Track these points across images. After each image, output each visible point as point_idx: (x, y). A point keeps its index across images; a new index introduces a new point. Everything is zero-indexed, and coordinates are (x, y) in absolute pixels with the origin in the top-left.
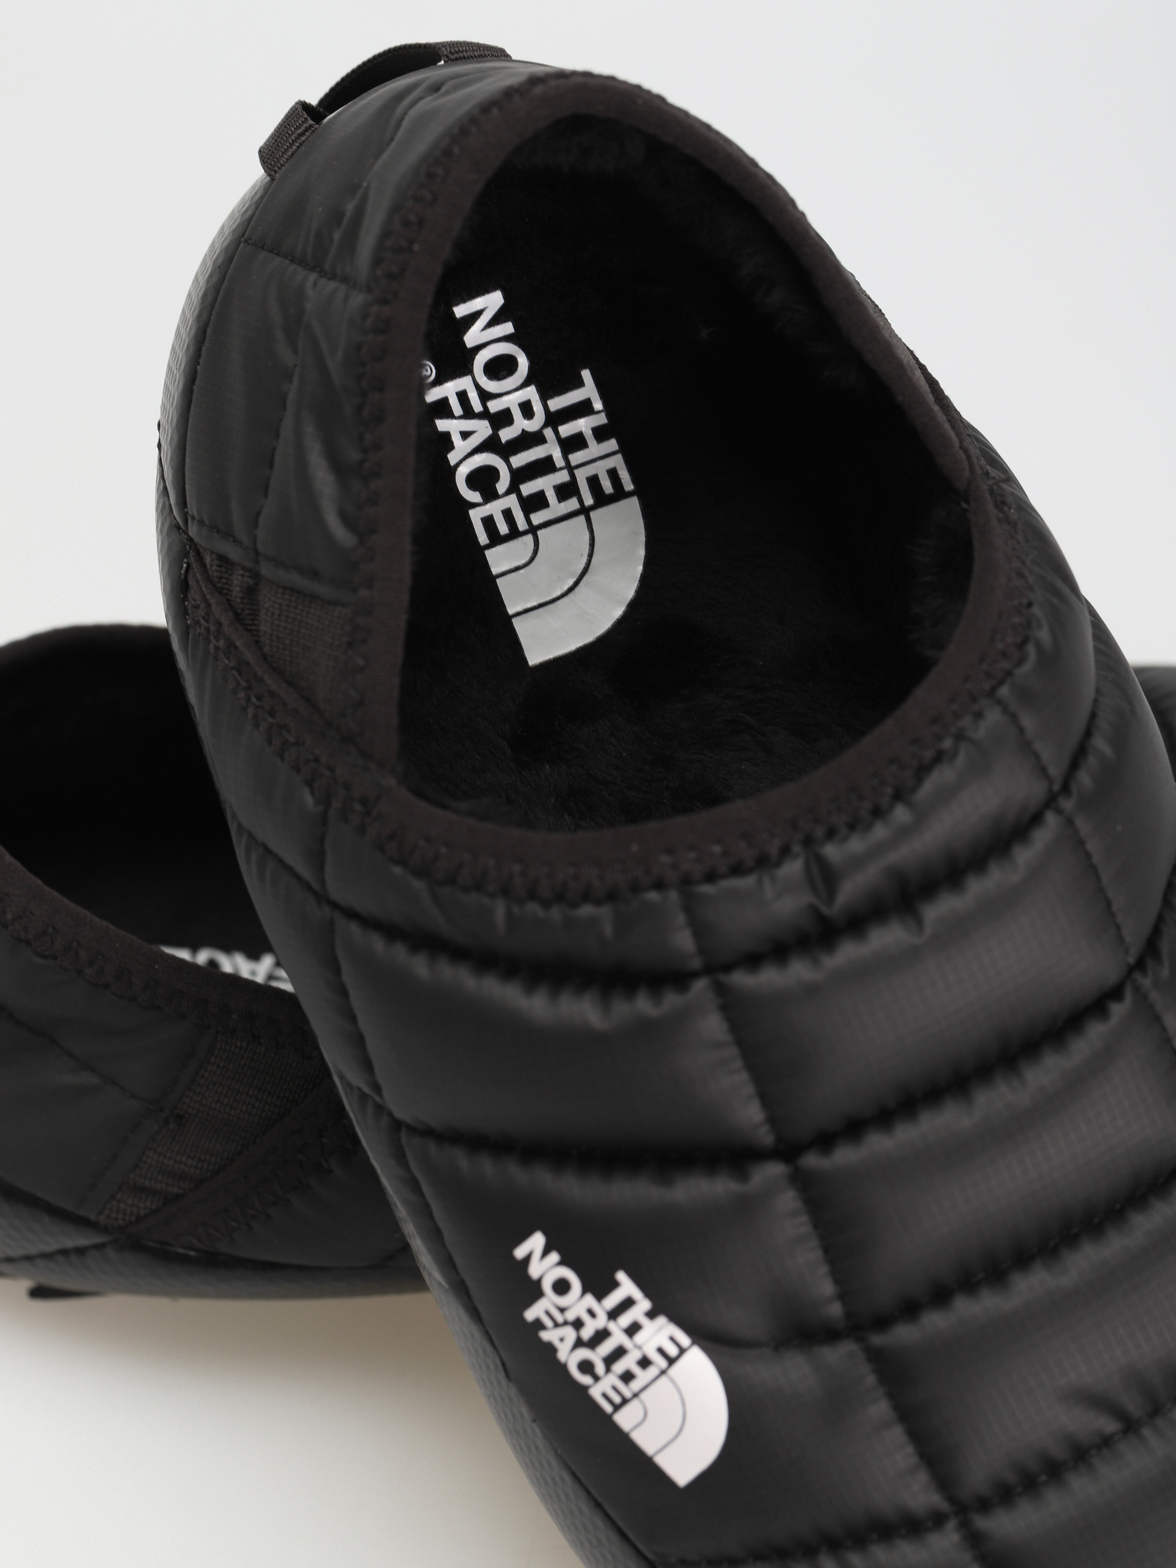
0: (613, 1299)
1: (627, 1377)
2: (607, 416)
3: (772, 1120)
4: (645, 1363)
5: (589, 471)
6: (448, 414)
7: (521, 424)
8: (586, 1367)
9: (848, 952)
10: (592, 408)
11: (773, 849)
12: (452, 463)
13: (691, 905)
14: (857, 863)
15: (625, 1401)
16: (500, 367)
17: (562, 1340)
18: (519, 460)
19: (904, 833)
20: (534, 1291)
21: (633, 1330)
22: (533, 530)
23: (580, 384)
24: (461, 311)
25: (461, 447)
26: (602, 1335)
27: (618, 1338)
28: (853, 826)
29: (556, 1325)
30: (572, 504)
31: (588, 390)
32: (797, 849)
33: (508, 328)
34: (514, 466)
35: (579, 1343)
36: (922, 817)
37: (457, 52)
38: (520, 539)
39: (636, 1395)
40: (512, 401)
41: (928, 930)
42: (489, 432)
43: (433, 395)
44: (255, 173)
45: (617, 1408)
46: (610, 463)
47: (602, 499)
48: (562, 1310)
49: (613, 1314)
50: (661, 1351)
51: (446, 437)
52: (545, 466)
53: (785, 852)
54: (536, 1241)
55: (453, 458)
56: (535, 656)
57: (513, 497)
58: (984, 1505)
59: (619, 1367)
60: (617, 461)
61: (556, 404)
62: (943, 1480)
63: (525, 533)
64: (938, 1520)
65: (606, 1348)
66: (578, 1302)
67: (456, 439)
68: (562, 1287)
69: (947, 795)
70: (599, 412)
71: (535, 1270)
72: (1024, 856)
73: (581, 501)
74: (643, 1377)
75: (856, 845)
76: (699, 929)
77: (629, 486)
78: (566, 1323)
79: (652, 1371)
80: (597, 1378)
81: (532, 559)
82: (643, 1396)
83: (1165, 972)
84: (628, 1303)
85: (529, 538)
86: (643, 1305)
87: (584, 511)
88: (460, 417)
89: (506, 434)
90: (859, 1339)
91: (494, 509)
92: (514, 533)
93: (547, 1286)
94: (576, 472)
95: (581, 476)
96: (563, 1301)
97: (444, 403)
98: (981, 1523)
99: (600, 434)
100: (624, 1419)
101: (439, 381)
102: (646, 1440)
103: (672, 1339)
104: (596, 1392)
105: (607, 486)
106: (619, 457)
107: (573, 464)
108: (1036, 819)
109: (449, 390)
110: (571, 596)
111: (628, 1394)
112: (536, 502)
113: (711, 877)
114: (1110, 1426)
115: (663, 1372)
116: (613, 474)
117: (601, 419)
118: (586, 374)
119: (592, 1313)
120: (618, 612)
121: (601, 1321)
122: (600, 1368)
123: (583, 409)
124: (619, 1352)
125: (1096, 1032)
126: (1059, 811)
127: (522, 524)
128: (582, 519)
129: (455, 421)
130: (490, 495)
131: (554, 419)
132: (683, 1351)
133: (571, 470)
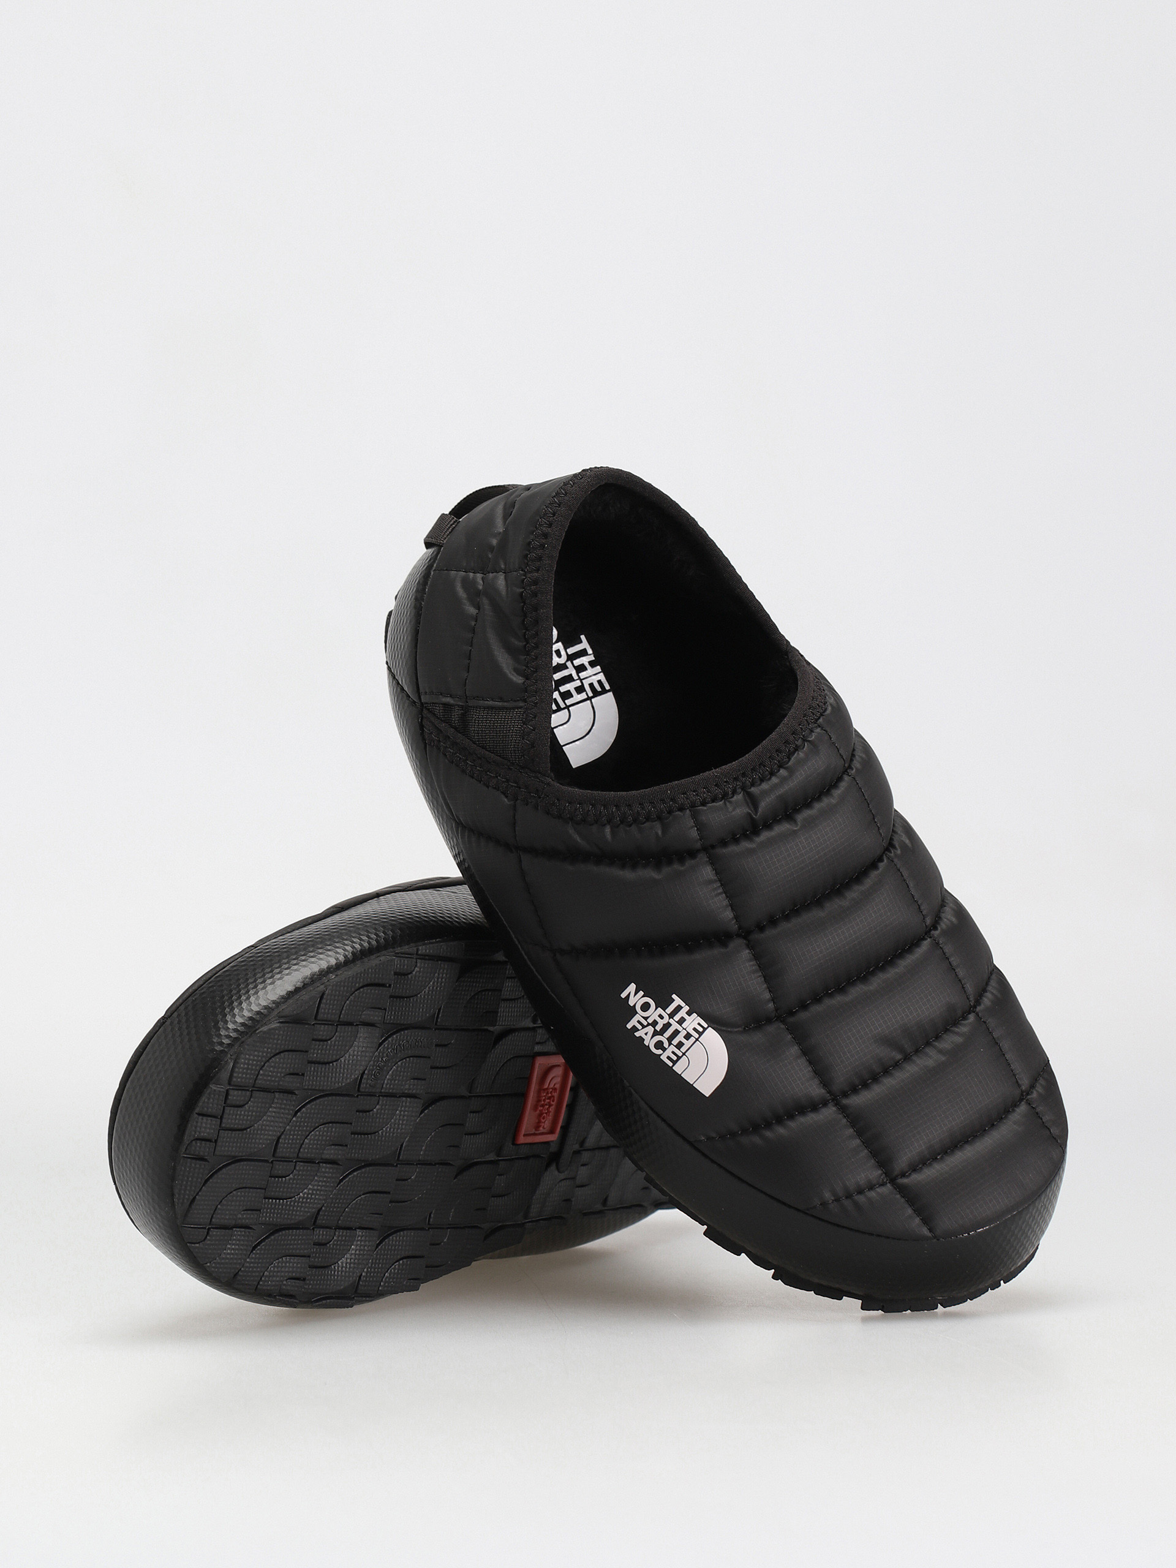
2: (594, 656)
3: (736, 917)
4: (688, 1036)
5: (589, 681)
9: (765, 835)
10: (587, 653)
11: (729, 789)
13: (695, 816)
14: (765, 793)
18: (557, 676)
19: (784, 780)
20: (632, 1011)
21: (681, 1021)
22: (567, 707)
23: (581, 642)
27: (675, 1026)
28: (762, 780)
29: (643, 1027)
30: (584, 696)
31: (584, 644)
32: (739, 790)
36: (791, 772)
38: (562, 711)
39: (684, 1054)
41: (800, 826)
45: (675, 1063)
46: (598, 677)
47: (596, 694)
49: (671, 1016)
50: (695, 1029)
53: (734, 792)
54: (631, 988)
58: (845, 1095)
60: (601, 677)
61: (571, 651)
62: (825, 1083)
63: (564, 709)
64: (825, 1104)
66: (654, 1013)
69: (801, 763)
70: (590, 655)
71: (632, 1001)
72: (837, 793)
73: (587, 694)
74: (687, 1044)
75: (765, 786)
76: (700, 826)
77: (607, 687)
78: (648, 1025)
79: (692, 1040)
81: (568, 720)
82: (687, 1054)
83: (899, 852)
85: (566, 711)
86: (685, 1009)
87: (589, 699)
90: (783, 1022)
93: (638, 1008)
94: (583, 681)
95: (586, 684)
98: (845, 1101)
99: (592, 664)
102: (689, 1077)
103: (699, 1024)
105: (598, 688)
106: (602, 674)
107: (582, 678)
108: (840, 779)
110: (588, 736)
113: (704, 804)
114: (899, 1056)
115: (697, 1040)
116: (600, 682)
117: (592, 658)
118: (583, 637)
119: (661, 1017)
121: (666, 1019)
123: (583, 653)
124: (675, 1034)
125: (874, 874)
126: (849, 775)
127: (562, 705)
131: (571, 658)
132: (705, 1029)
133: (581, 680)
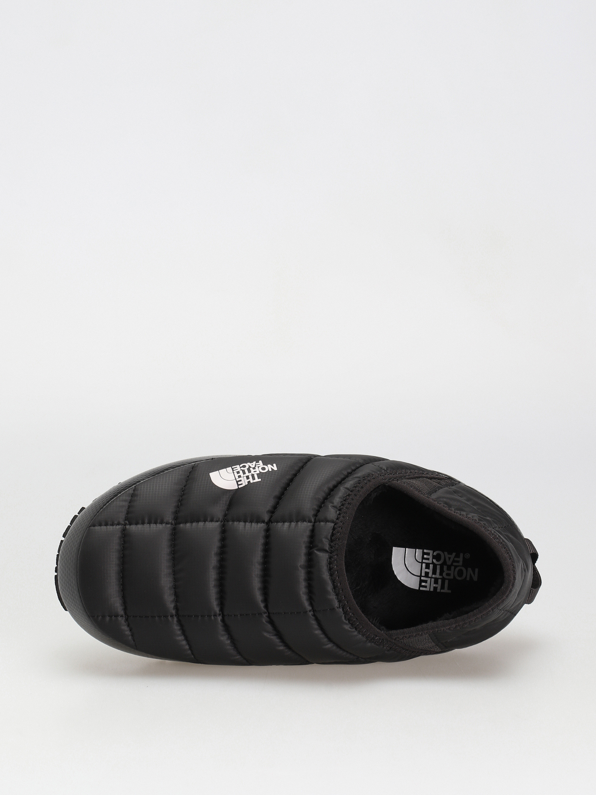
0: (256, 476)
1: (238, 472)
2: (438, 592)
5: (429, 582)
6: (456, 557)
7: (446, 571)
8: (244, 466)
10: (442, 589)
11: (333, 546)
12: (445, 553)
15: (233, 470)
16: (460, 573)
17: (252, 465)
18: (438, 567)
21: (248, 477)
22: (422, 563)
23: (448, 589)
24: (477, 570)
25: (447, 556)
26: (249, 471)
29: (256, 465)
30: (423, 574)
31: (446, 590)
32: (330, 549)
33: (468, 579)
34: (438, 566)
35: (250, 467)
37: (532, 592)
38: (421, 559)
40: (451, 572)
41: (300, 569)
42: (448, 564)
43: (461, 555)
44: (525, 536)
45: (232, 469)
46: (428, 587)
47: (421, 581)
48: (258, 467)
49: (253, 475)
50: (241, 481)
51: (451, 554)
52: (434, 572)
54: (275, 468)
55: (446, 553)
56: (394, 549)
57: (431, 562)
59: (241, 472)
60: (427, 589)
61: (447, 582)
63: (422, 561)
65: (246, 471)
66: (258, 470)
67: (450, 556)
68: (263, 469)
70: (440, 590)
71: (270, 466)
73: (423, 576)
74: (237, 475)
77: (421, 589)
78: (255, 466)
79: (237, 477)
80: (240, 467)
81: (416, 559)
82: (233, 473)
84: (254, 479)
85: (421, 561)
86: (252, 481)
87: (421, 576)
88: (454, 559)
89: (445, 568)
91: (430, 557)
92: (423, 558)
95: (429, 580)
96: (260, 468)
97: (459, 557)
99: (435, 588)
100: (229, 469)
101: (464, 557)
102: (223, 471)
103: (242, 484)
104: (238, 466)
105: (423, 584)
106: (429, 590)
109: (461, 559)
110: (404, 564)
111: (234, 471)
112: (427, 566)
115: (236, 479)
116: (425, 587)
117: (438, 590)
118: (450, 591)
119: (255, 472)
120: (395, 573)
121: (252, 472)
122: (242, 469)
123: (443, 587)
124: (244, 473)
126: (310, 611)
127: (424, 561)
128: (419, 575)
129: (453, 557)
130: (434, 557)
131: (443, 580)
132: (238, 485)
133: (431, 578)
